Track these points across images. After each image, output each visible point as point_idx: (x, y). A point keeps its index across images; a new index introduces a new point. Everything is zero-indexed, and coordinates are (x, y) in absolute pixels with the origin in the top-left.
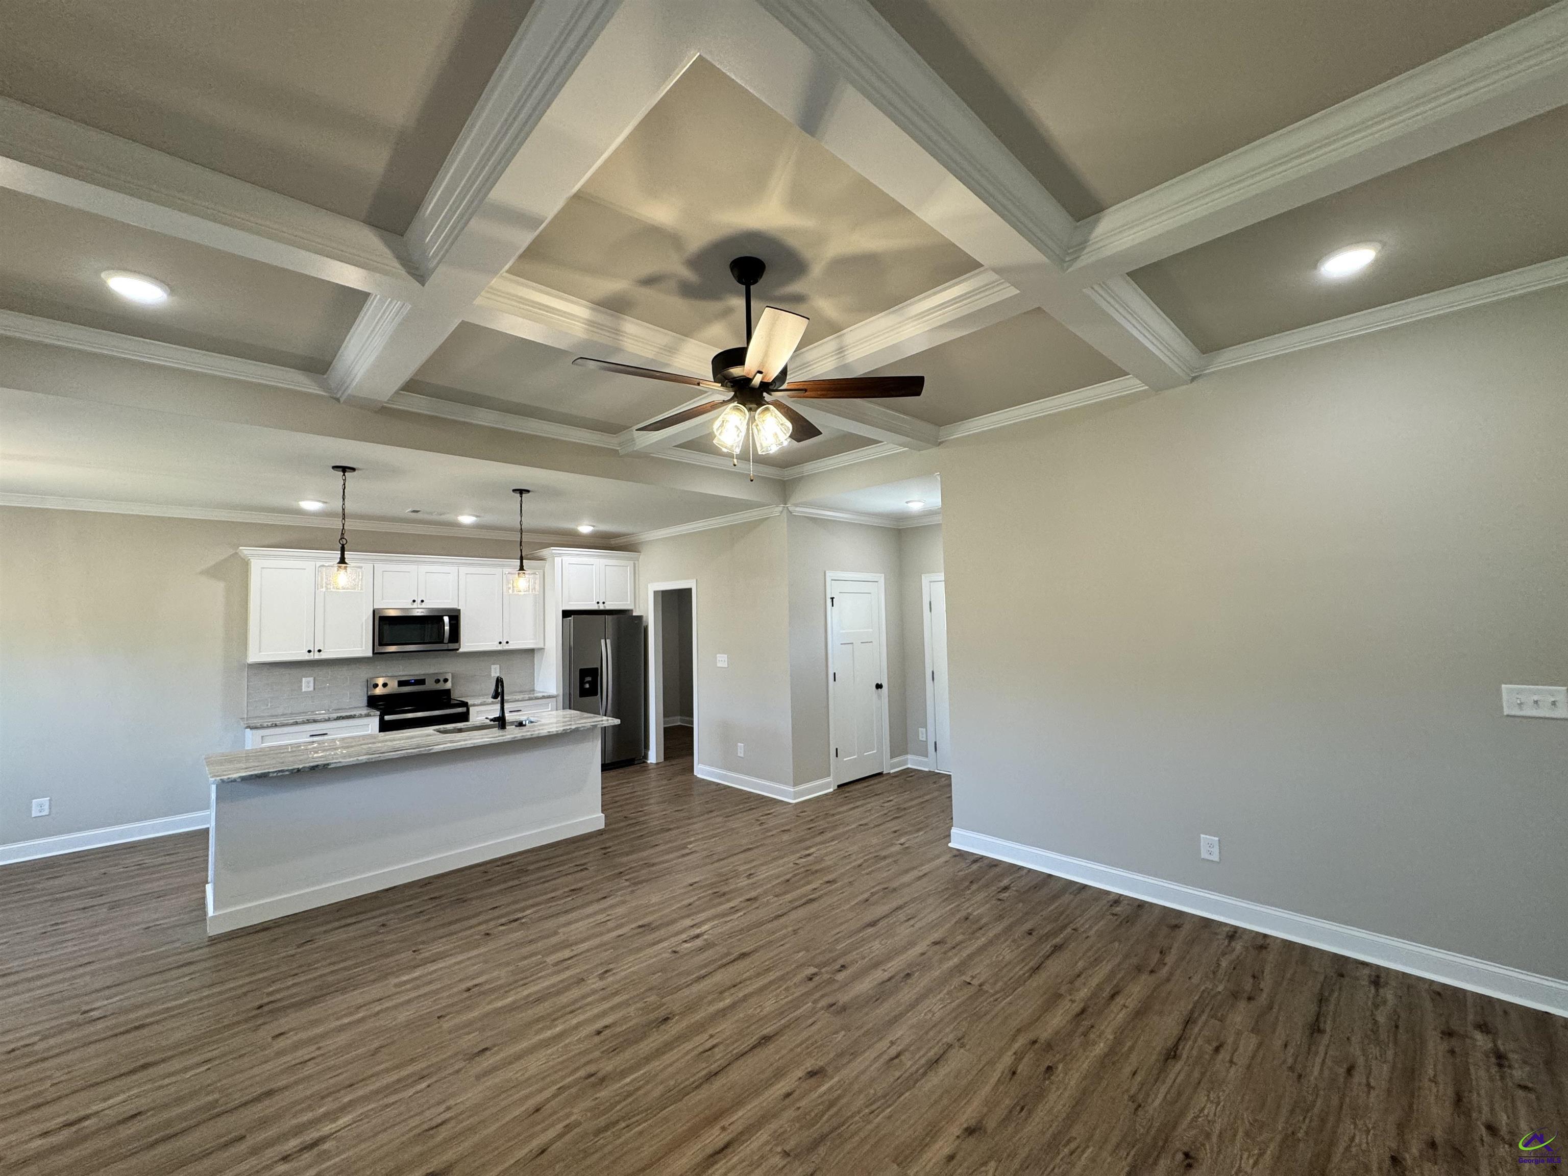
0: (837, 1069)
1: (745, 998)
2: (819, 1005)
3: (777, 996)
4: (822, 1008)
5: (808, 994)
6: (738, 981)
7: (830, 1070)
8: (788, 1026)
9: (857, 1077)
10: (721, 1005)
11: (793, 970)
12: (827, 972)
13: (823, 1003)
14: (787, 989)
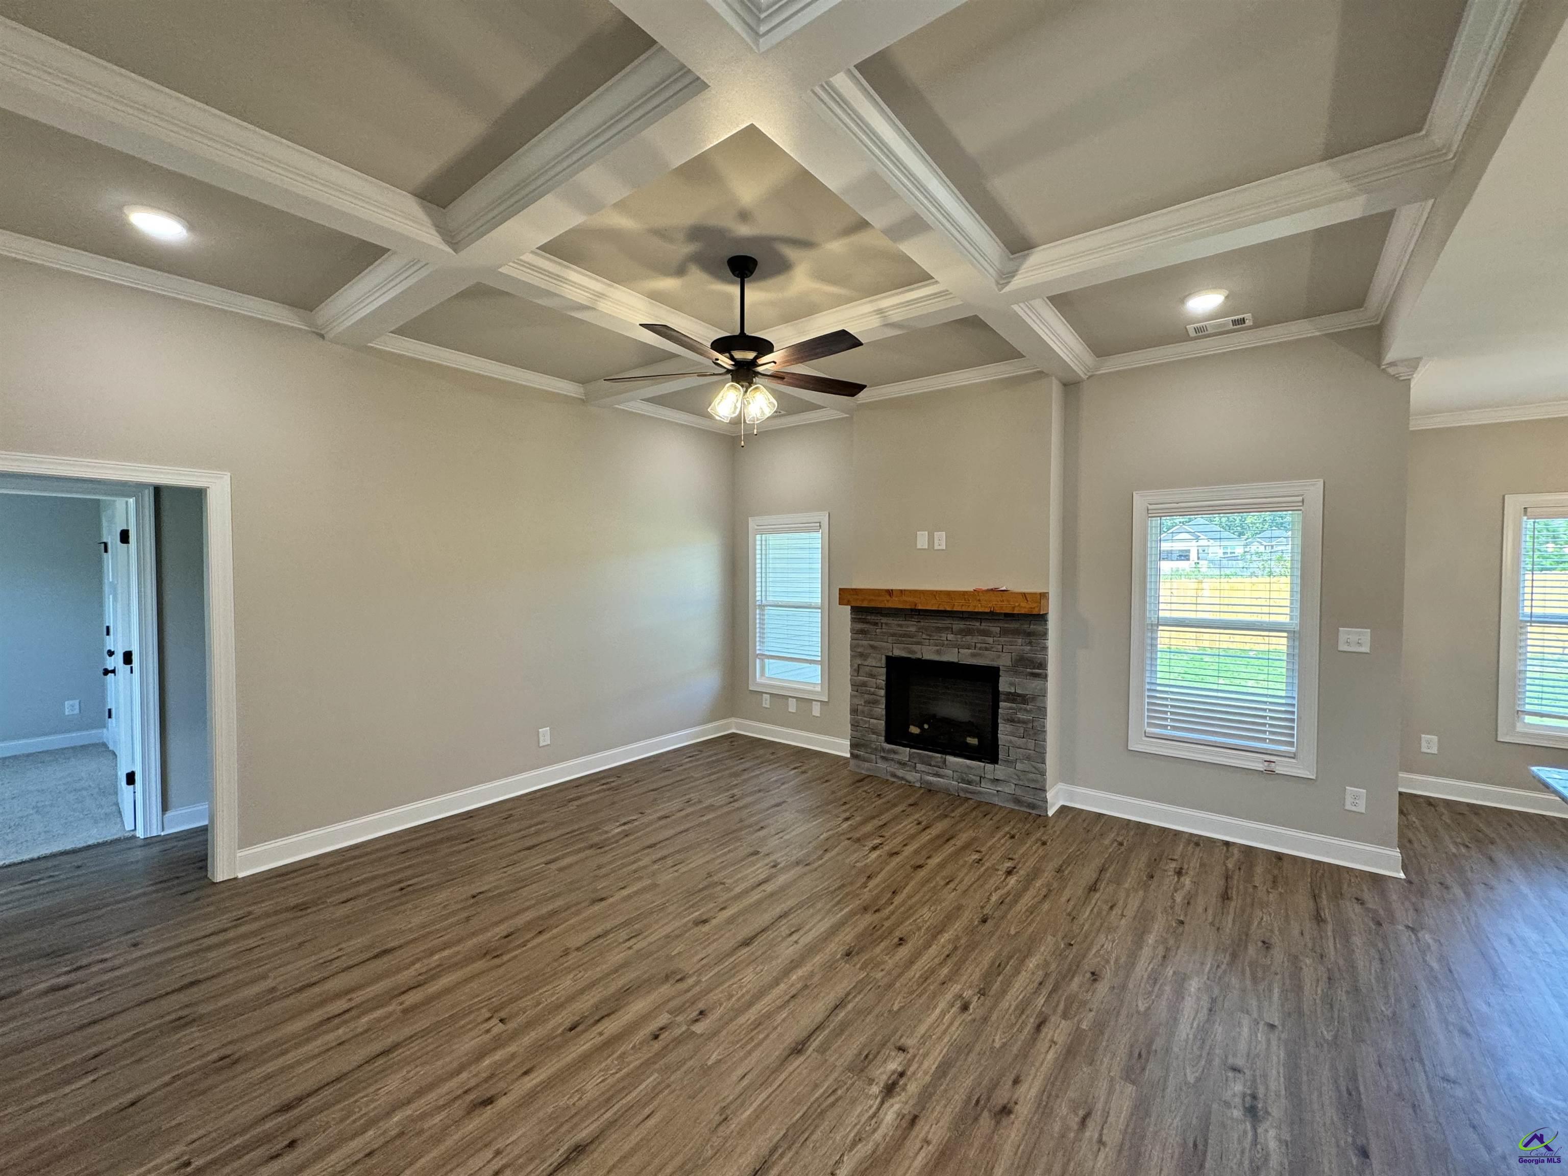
0: (685, 925)
1: (776, 982)
2: (694, 978)
3: (741, 987)
4: (691, 976)
5: (708, 991)
6: (792, 1005)
7: (690, 924)
8: (728, 955)
9: (670, 921)
10: (800, 972)
11: (723, 1027)
12: (679, 1025)
13: (691, 981)
14: (731, 996)
